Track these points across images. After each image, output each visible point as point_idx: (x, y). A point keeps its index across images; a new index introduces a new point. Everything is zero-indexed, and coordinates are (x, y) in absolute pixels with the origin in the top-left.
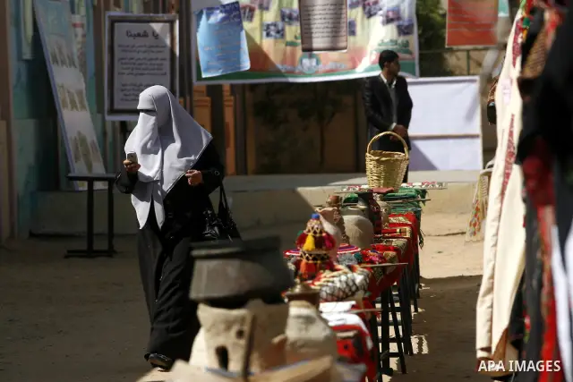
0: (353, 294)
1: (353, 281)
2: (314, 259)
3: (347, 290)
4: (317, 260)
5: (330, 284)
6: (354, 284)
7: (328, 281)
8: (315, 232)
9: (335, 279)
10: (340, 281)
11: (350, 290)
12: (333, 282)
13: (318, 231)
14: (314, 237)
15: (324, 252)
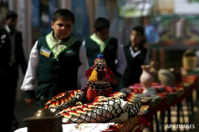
0: (119, 115)
1: (119, 105)
2: (96, 88)
3: (113, 113)
4: (99, 88)
5: (100, 107)
6: (120, 107)
7: (99, 105)
8: (98, 68)
9: (105, 103)
10: (108, 105)
11: (116, 112)
12: (103, 105)
13: (101, 67)
14: (97, 71)
15: (105, 83)
